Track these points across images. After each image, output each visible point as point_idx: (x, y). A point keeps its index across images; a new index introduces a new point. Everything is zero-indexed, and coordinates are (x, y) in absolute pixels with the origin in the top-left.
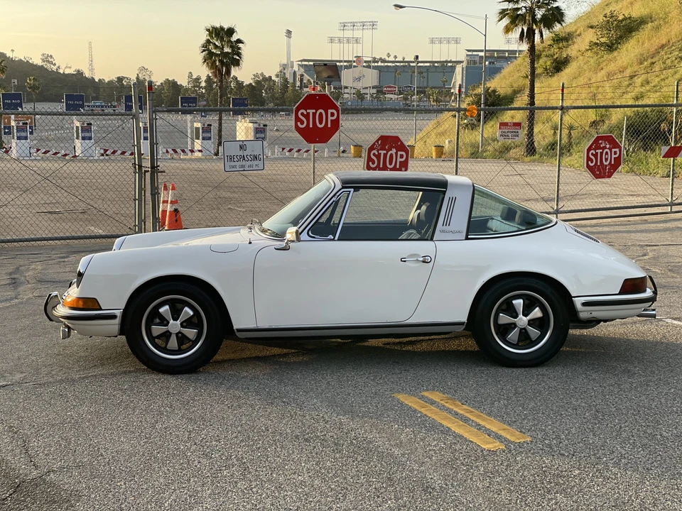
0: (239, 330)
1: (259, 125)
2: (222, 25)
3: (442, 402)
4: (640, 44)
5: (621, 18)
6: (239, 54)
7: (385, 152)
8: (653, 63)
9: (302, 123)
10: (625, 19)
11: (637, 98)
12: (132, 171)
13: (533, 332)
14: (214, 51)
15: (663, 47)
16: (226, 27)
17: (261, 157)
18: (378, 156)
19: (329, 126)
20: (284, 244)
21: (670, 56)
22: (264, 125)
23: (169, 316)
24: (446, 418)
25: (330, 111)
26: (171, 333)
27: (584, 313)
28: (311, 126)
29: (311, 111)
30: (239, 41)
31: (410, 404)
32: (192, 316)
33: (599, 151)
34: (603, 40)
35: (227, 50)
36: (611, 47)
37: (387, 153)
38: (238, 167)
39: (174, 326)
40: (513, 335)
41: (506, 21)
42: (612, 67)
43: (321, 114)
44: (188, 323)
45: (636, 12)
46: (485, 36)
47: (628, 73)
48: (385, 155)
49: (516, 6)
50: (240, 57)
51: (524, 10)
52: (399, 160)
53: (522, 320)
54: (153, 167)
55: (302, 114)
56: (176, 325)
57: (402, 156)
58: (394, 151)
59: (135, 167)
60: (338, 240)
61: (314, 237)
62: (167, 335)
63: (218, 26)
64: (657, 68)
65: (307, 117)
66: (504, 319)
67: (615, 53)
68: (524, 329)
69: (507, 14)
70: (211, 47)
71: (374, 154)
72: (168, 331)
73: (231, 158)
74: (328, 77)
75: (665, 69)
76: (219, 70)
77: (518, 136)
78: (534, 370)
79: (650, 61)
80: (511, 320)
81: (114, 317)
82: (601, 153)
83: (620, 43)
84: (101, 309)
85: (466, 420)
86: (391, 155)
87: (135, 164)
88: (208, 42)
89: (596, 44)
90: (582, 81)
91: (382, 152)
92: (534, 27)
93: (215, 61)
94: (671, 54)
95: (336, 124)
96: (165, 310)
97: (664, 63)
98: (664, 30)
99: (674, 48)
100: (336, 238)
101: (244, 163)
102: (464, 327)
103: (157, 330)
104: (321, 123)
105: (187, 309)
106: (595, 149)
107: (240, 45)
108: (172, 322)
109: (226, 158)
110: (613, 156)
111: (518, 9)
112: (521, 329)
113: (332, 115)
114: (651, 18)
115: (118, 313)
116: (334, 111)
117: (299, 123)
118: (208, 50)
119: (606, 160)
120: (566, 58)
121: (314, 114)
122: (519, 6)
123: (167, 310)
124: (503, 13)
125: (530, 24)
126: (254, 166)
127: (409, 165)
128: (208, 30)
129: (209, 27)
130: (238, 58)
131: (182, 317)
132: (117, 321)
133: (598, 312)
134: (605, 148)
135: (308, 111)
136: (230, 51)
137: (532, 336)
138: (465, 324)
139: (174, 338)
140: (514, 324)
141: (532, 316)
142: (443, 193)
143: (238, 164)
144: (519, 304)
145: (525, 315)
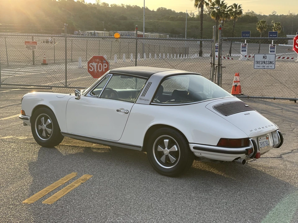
0: (62, 133)
12: (210, 66)
13: (172, 158)
17: (274, 62)
23: (43, 122)
27: (197, 153)
32: (50, 123)
38: (261, 67)
40: (163, 158)
44: (48, 126)
53: (167, 151)
54: (219, 64)
55: (297, 41)
56: (44, 126)
60: (100, 98)
61: (92, 95)
66: (160, 148)
68: (168, 156)
72: (42, 128)
73: (258, 62)
80: (162, 150)
84: (26, 116)
87: (212, 63)
100: (99, 97)
101: (265, 65)
102: (141, 149)
105: (49, 120)
109: (255, 62)
112: (166, 156)
115: (29, 117)
126: (270, 67)
131: (47, 124)
132: (29, 121)
133: (204, 154)
137: (171, 160)
138: (142, 147)
139: (44, 132)
140: (163, 152)
141: (172, 149)
142: (147, 79)
143: (261, 65)
144: (166, 142)
145: (168, 148)
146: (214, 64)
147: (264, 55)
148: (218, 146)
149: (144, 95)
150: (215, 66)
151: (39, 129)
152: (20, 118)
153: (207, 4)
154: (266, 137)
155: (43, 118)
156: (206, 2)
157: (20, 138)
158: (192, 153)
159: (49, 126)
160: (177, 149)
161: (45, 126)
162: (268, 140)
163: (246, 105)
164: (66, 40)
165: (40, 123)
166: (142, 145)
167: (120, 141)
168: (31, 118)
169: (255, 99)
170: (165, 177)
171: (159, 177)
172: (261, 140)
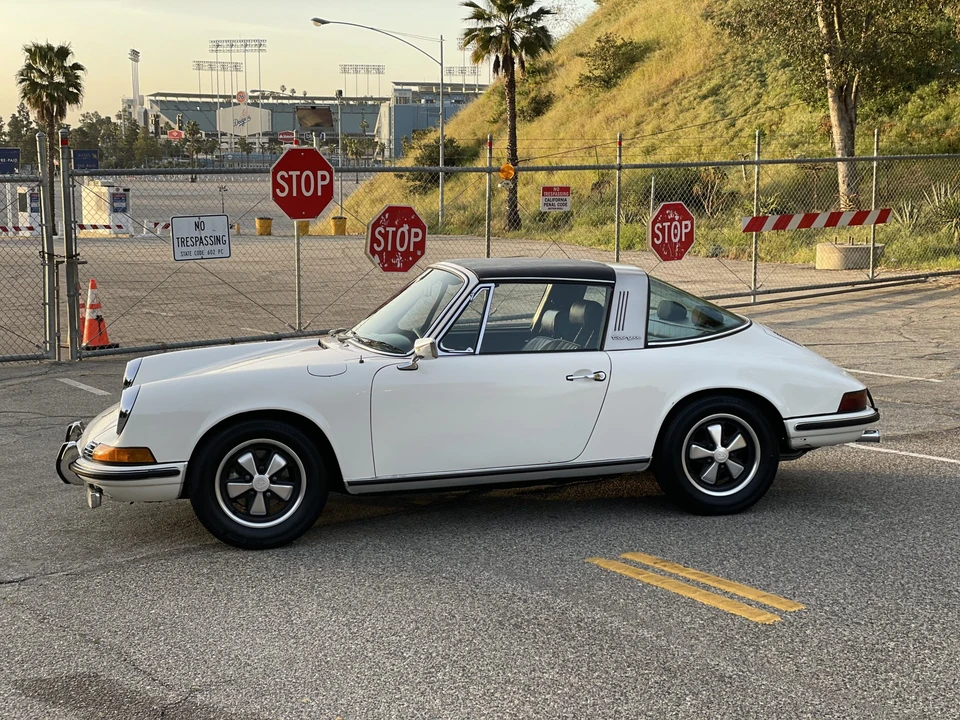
0: (351, 484)
1: (118, 190)
2: (50, 42)
3: (657, 566)
4: (647, 77)
5: (619, 42)
6: (77, 86)
7: (394, 229)
8: (665, 105)
9: (283, 190)
10: (625, 44)
11: (648, 152)
12: (39, 261)
14: (39, 80)
15: (676, 82)
16: (56, 46)
17: (226, 238)
18: (385, 236)
19: (319, 194)
20: (409, 361)
21: (687, 95)
22: (125, 190)
23: (252, 468)
24: (680, 586)
25: (320, 173)
26: (256, 492)
28: (295, 194)
29: (294, 174)
30: (77, 67)
31: (618, 571)
32: (285, 467)
33: (666, 224)
34: (597, 73)
35: (59, 79)
36: (608, 82)
37: (397, 230)
38: (193, 253)
39: (262, 482)
41: (474, 46)
42: (612, 109)
43: (308, 177)
45: (639, 35)
46: (441, 64)
47: (633, 117)
48: (395, 234)
49: (488, 25)
50: (79, 90)
51: (499, 31)
52: (413, 240)
53: (721, 452)
55: (282, 177)
57: (416, 235)
58: (406, 228)
59: (43, 257)
60: (480, 354)
62: (250, 495)
63: (44, 44)
64: (671, 112)
65: (289, 181)
67: (614, 91)
68: (724, 464)
69: (476, 36)
70: (34, 75)
71: (380, 233)
72: (252, 490)
73: (183, 242)
74: (317, 125)
75: (682, 112)
76: (47, 109)
77: (566, 205)
78: (739, 518)
79: (661, 101)
80: (707, 452)
81: (175, 473)
82: (670, 227)
83: (619, 77)
85: (707, 587)
86: (403, 233)
87: (43, 251)
88: (29, 67)
89: (588, 78)
90: (573, 127)
91: (391, 230)
92: (514, 54)
93: (40, 96)
94: (687, 92)
95: (328, 191)
96: (246, 459)
97: (680, 104)
98: (676, 61)
99: (691, 84)
100: (477, 352)
101: (202, 248)
102: (648, 465)
103: (236, 488)
104: (308, 190)
106: (661, 222)
107: (79, 73)
108: (257, 476)
109: (176, 240)
110: (684, 231)
111: (491, 29)
112: (720, 464)
113: (323, 178)
114: (658, 44)
115: (181, 467)
116: (326, 173)
117: (278, 190)
118: (30, 79)
119: (676, 235)
120: (549, 96)
121: (299, 178)
122: (492, 26)
123: (250, 460)
124: (470, 34)
125: (507, 50)
126: (217, 252)
127: (427, 246)
128: (29, 51)
129: (30, 45)
130: (75, 91)
132: (179, 479)
133: (812, 437)
134: (673, 220)
135: (290, 173)
136: (63, 81)
143: (193, 249)
147: (197, 219)
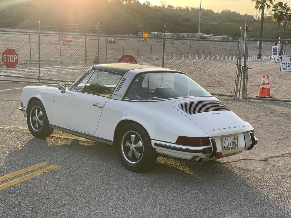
27: (159, 150)
40: (130, 154)
54: (245, 66)
61: (76, 90)
84: (23, 107)
137: (136, 156)
138: (112, 142)
139: (37, 122)
140: (130, 147)
141: (137, 145)
142: (123, 76)
144: (133, 137)
145: (134, 144)
146: (240, 66)
148: (176, 143)
149: (117, 91)
150: (241, 67)
151: (33, 120)
152: (19, 109)
153: (268, 6)
154: (233, 138)
155: (37, 110)
156: (267, 4)
157: (21, 129)
158: (154, 149)
159: (41, 118)
160: (141, 145)
161: (38, 118)
162: (236, 141)
163: (220, 105)
164: (99, 38)
165: (34, 115)
166: (112, 140)
167: (95, 135)
168: (27, 109)
169: (281, 103)
170: (130, 172)
171: (125, 171)
172: (226, 140)
